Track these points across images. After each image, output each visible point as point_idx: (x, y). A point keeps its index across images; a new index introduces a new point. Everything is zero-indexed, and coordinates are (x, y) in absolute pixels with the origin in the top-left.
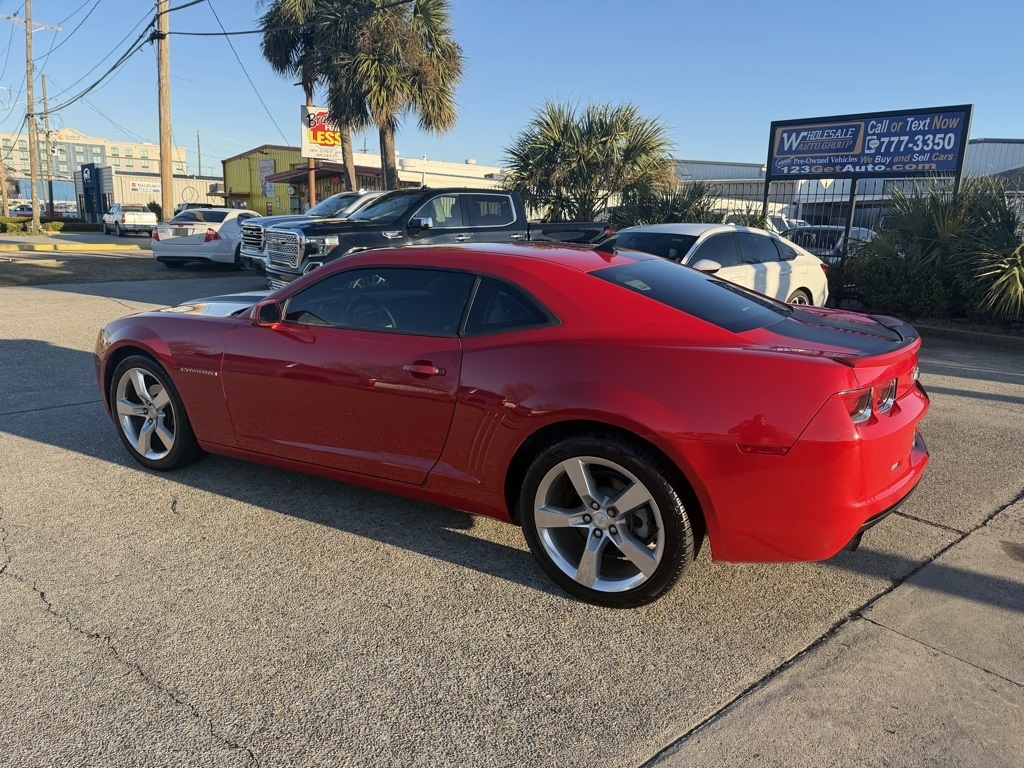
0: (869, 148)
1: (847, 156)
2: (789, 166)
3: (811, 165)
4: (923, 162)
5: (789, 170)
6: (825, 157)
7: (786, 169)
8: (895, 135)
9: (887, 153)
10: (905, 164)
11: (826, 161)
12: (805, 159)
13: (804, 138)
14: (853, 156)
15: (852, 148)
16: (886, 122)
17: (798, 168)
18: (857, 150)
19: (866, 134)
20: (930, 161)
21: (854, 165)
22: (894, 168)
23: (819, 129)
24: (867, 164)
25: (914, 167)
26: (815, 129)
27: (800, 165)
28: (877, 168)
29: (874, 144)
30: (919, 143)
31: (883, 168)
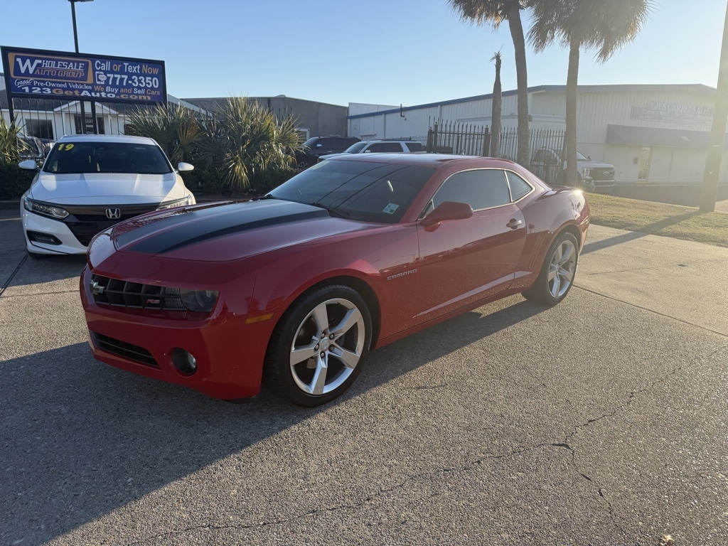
0: (99, 80)
1: (82, 84)
2: (30, 87)
3: (52, 88)
4: (141, 95)
5: (31, 90)
6: (63, 83)
7: (27, 89)
8: (117, 73)
9: (114, 86)
10: (129, 94)
11: (65, 86)
12: (44, 82)
13: (39, 65)
14: (87, 85)
15: (85, 78)
16: (108, 63)
17: (39, 89)
18: (90, 80)
19: (94, 70)
20: (146, 94)
21: (90, 91)
22: (122, 96)
23: (53, 60)
24: (100, 92)
25: (136, 97)
26: (49, 59)
27: (40, 87)
28: (109, 95)
29: (103, 77)
30: (136, 81)
31: (114, 96)
